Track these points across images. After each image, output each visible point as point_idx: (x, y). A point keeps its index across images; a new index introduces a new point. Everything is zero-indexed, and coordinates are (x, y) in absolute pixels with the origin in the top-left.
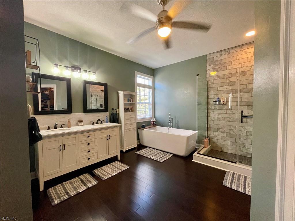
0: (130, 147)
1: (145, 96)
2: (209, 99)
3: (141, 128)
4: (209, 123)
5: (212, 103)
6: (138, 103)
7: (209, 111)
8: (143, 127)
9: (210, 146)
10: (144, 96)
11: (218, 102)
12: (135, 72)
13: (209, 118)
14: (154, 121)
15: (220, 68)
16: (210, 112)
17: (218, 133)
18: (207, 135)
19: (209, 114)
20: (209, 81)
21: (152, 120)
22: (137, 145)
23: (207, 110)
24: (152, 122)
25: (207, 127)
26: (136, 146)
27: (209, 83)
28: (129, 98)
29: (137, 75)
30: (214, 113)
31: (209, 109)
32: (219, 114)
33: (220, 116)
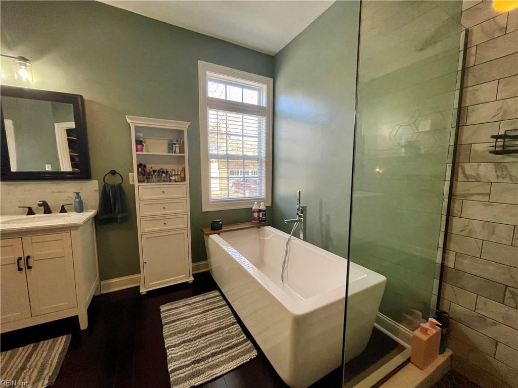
0: (166, 283)
1: (245, 138)
2: (466, 129)
5: (484, 146)
6: (214, 156)
7: (460, 188)
8: (216, 228)
9: (448, 353)
10: (241, 138)
12: (199, 61)
14: (260, 211)
16: (465, 196)
17: (503, 309)
18: (434, 299)
19: (456, 206)
21: (255, 207)
22: (194, 275)
23: (447, 184)
24: (254, 212)
25: (443, 265)
26: (191, 279)
28: (173, 140)
29: (208, 73)
30: (488, 203)
31: (461, 177)
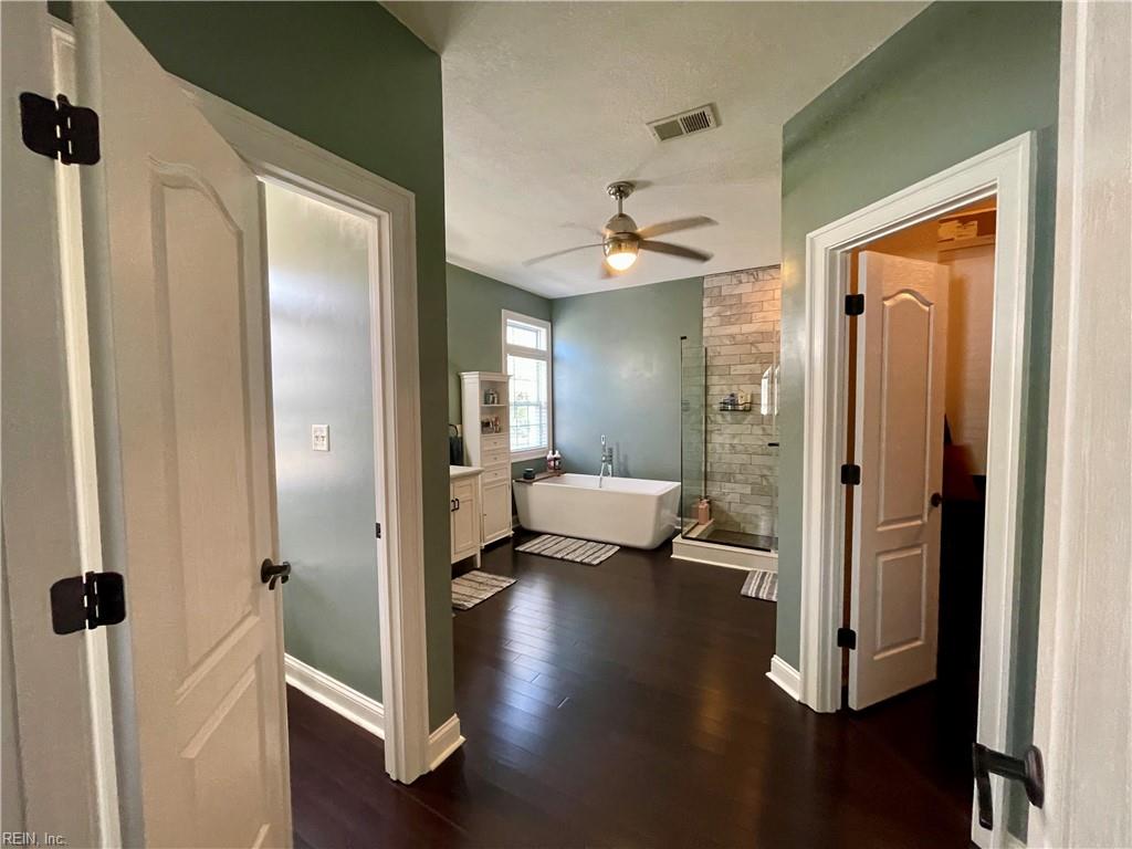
2: (709, 398)
3: (522, 479)
4: (709, 460)
5: (716, 407)
7: (709, 426)
8: (529, 477)
9: (713, 519)
11: (731, 405)
12: (502, 310)
13: (709, 446)
14: (555, 459)
15: (737, 317)
16: (712, 432)
17: (731, 485)
18: (703, 491)
19: (708, 438)
20: (709, 350)
21: (550, 456)
22: (513, 531)
23: (704, 425)
24: (550, 461)
26: (511, 534)
27: (710, 354)
28: (489, 391)
29: (508, 320)
30: (721, 434)
31: (709, 421)
32: (734, 436)
33: (736, 441)
